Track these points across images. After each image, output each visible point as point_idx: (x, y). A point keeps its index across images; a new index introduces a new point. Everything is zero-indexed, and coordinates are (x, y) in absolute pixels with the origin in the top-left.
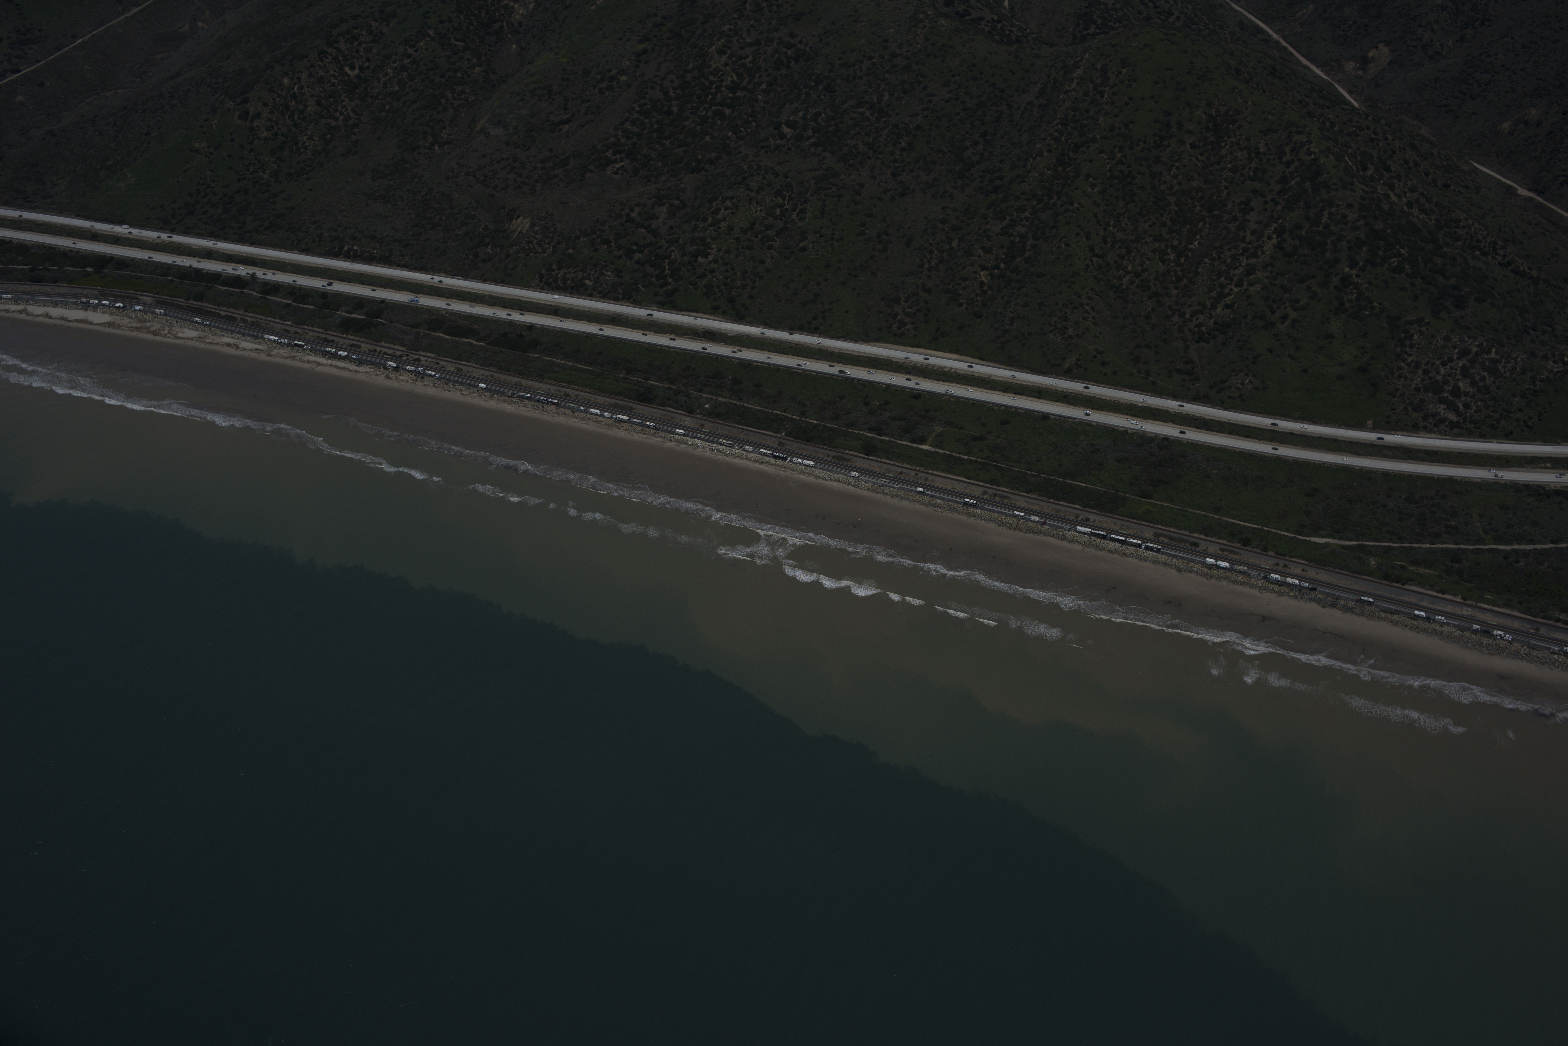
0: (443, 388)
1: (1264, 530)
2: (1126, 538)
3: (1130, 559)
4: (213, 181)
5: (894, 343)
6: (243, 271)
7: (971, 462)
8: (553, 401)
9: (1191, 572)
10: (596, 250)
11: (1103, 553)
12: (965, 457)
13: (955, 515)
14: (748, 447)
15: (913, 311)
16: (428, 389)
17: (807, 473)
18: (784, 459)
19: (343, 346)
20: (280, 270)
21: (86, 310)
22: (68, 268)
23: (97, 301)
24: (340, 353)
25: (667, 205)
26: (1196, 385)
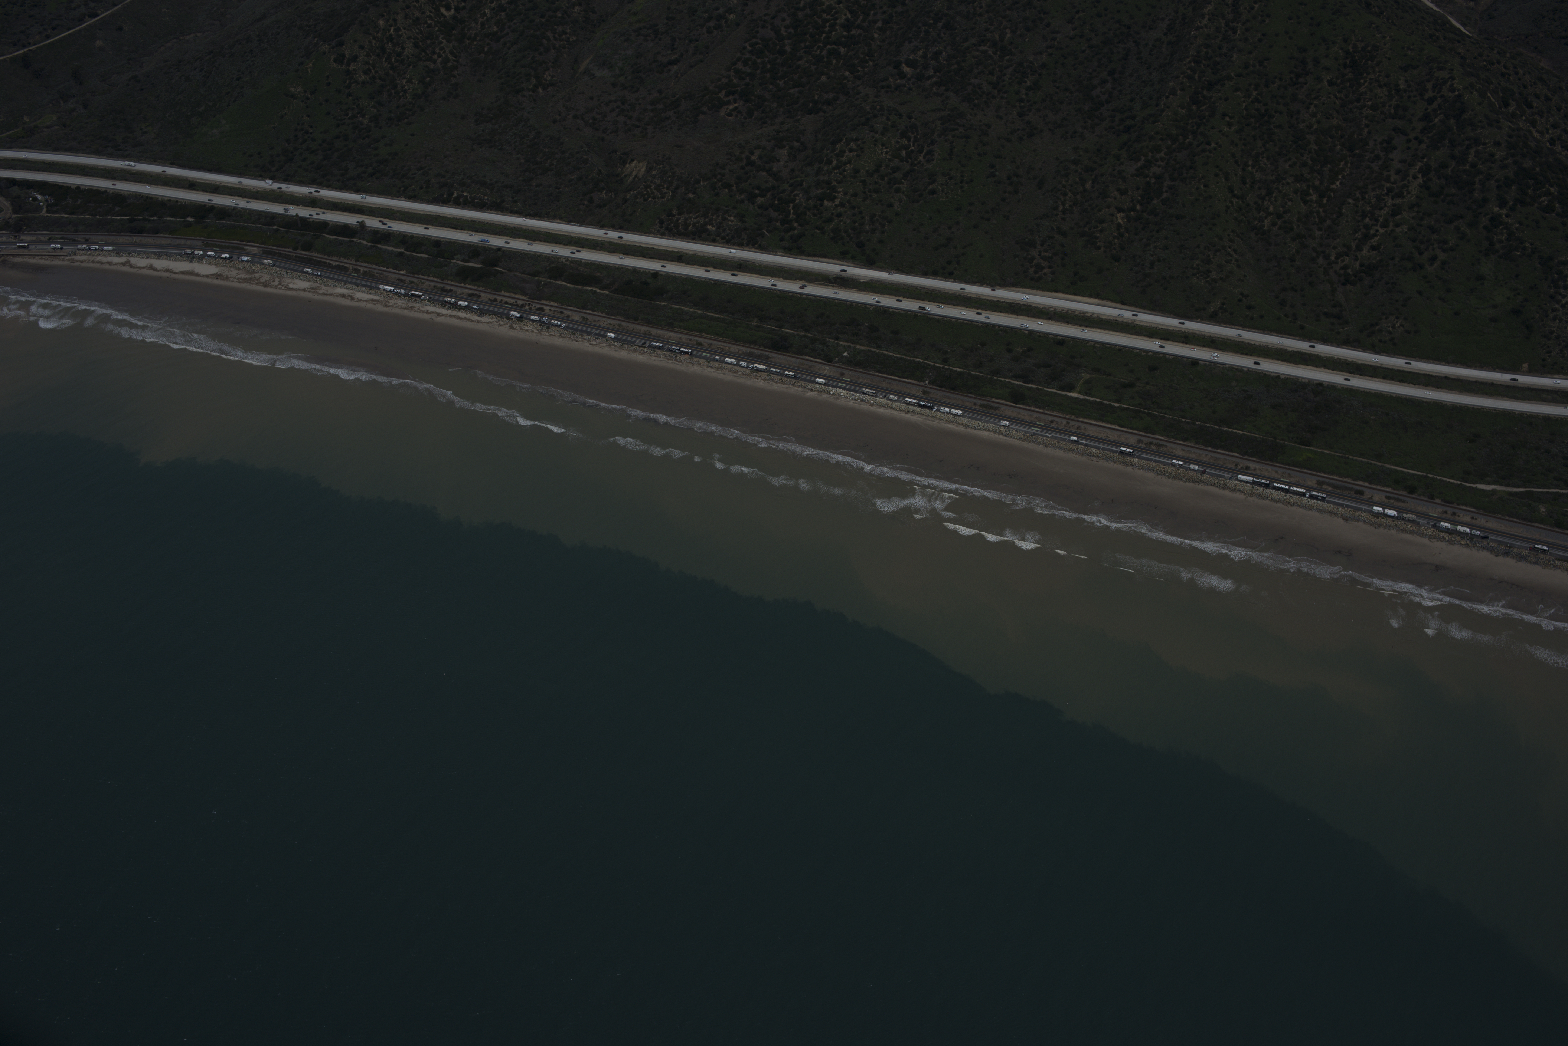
0: (570, 338)
1: (1429, 477)
2: (1290, 486)
3: (1294, 508)
4: (311, 127)
5: (1032, 288)
6: (351, 219)
7: (1123, 409)
8: (686, 350)
9: (1358, 521)
10: (717, 195)
11: (1266, 502)
12: (1117, 405)
13: (1111, 465)
14: (893, 396)
15: (1050, 255)
16: (555, 339)
17: (956, 423)
18: (931, 408)
19: (462, 296)
20: (388, 218)
21: (191, 261)
22: (168, 218)
23: (201, 252)
24: (460, 303)
25: (787, 147)
26: (1346, 329)
